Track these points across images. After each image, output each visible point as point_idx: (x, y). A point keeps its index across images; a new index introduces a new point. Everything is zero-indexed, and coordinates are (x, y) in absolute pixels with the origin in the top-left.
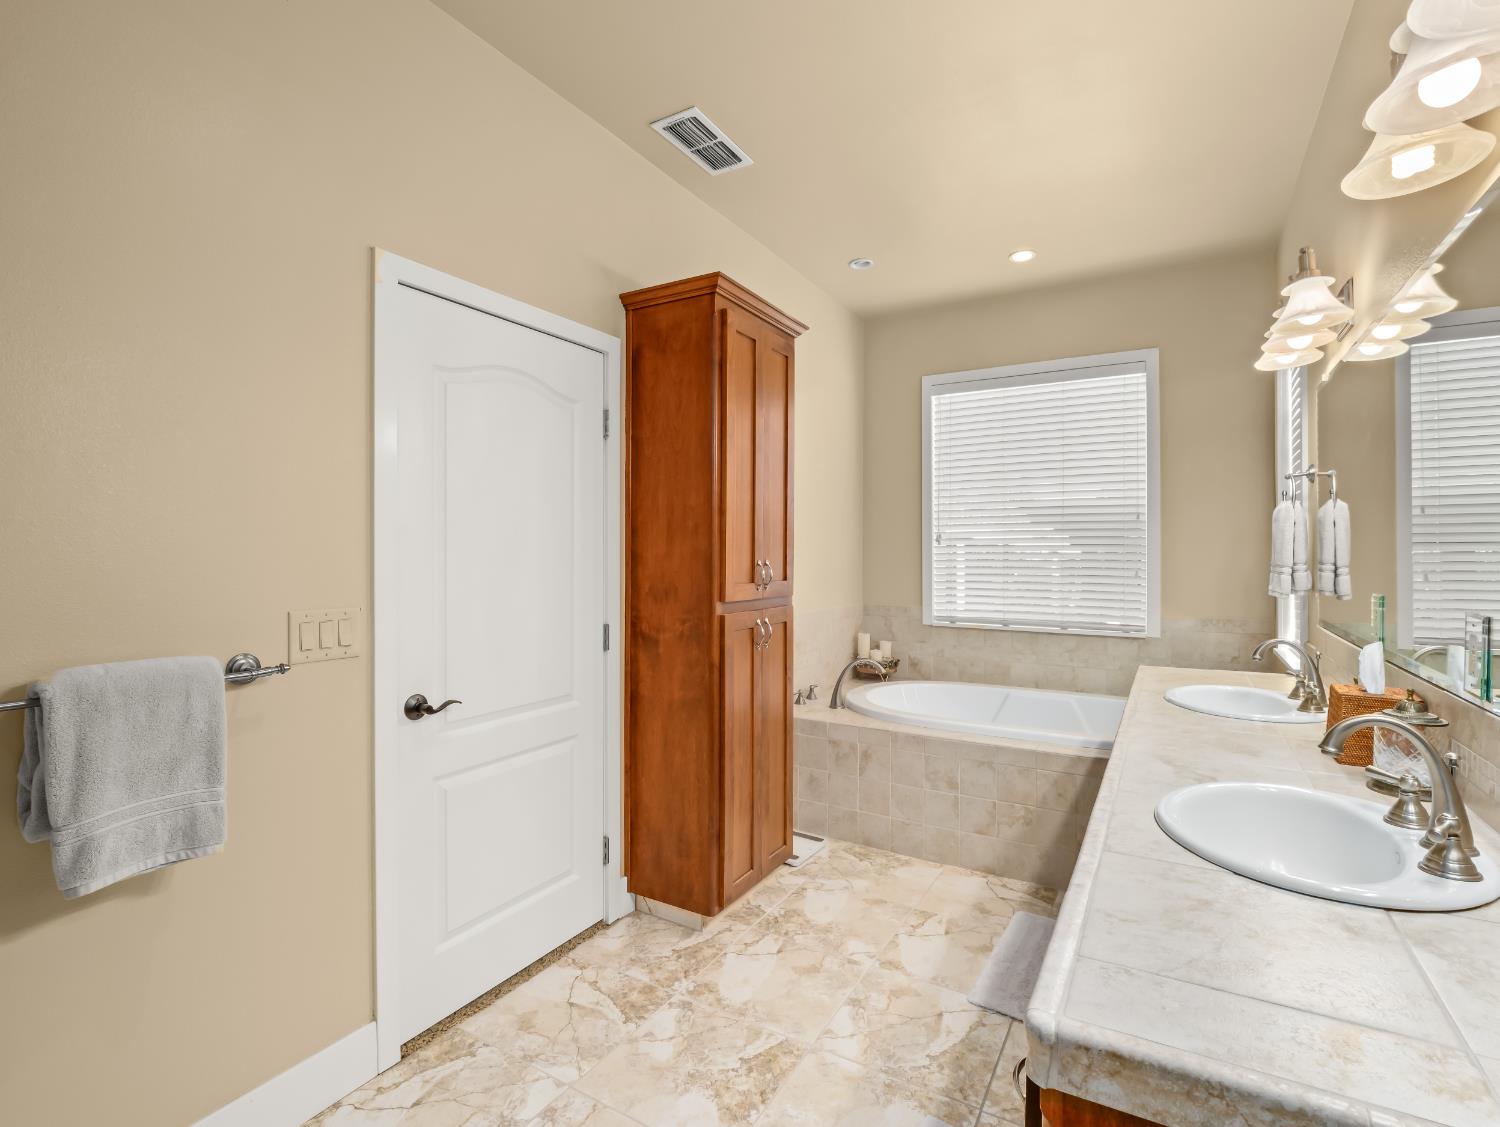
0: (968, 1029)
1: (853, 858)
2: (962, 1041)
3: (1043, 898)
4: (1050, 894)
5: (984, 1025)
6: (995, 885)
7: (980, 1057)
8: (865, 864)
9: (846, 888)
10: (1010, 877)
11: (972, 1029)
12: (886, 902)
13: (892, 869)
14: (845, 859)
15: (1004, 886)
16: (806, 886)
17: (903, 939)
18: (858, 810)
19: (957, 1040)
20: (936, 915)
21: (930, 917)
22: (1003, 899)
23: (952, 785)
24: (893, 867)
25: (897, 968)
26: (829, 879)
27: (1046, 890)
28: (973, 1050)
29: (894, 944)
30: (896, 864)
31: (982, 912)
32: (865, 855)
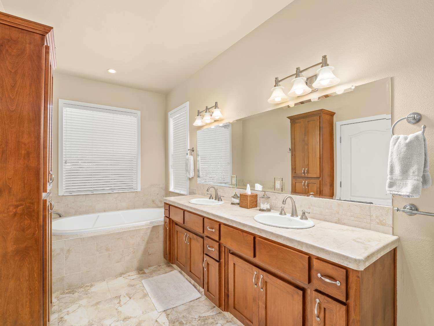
0: (167, 319)
1: (69, 295)
2: (169, 323)
3: (142, 273)
4: (143, 272)
5: (169, 314)
6: (127, 277)
7: (178, 323)
8: (76, 295)
9: (79, 306)
10: (128, 272)
11: (168, 318)
12: (100, 302)
13: (89, 290)
14: (65, 297)
15: (129, 276)
16: (61, 316)
17: (120, 309)
18: (65, 275)
19: (168, 324)
20: (121, 295)
21: (120, 297)
22: (133, 279)
23: (107, 250)
24: (89, 289)
25: (129, 318)
26: (69, 307)
27: (140, 271)
28: (174, 322)
29: (119, 312)
30: (88, 288)
31: (133, 287)
32: (73, 291)
